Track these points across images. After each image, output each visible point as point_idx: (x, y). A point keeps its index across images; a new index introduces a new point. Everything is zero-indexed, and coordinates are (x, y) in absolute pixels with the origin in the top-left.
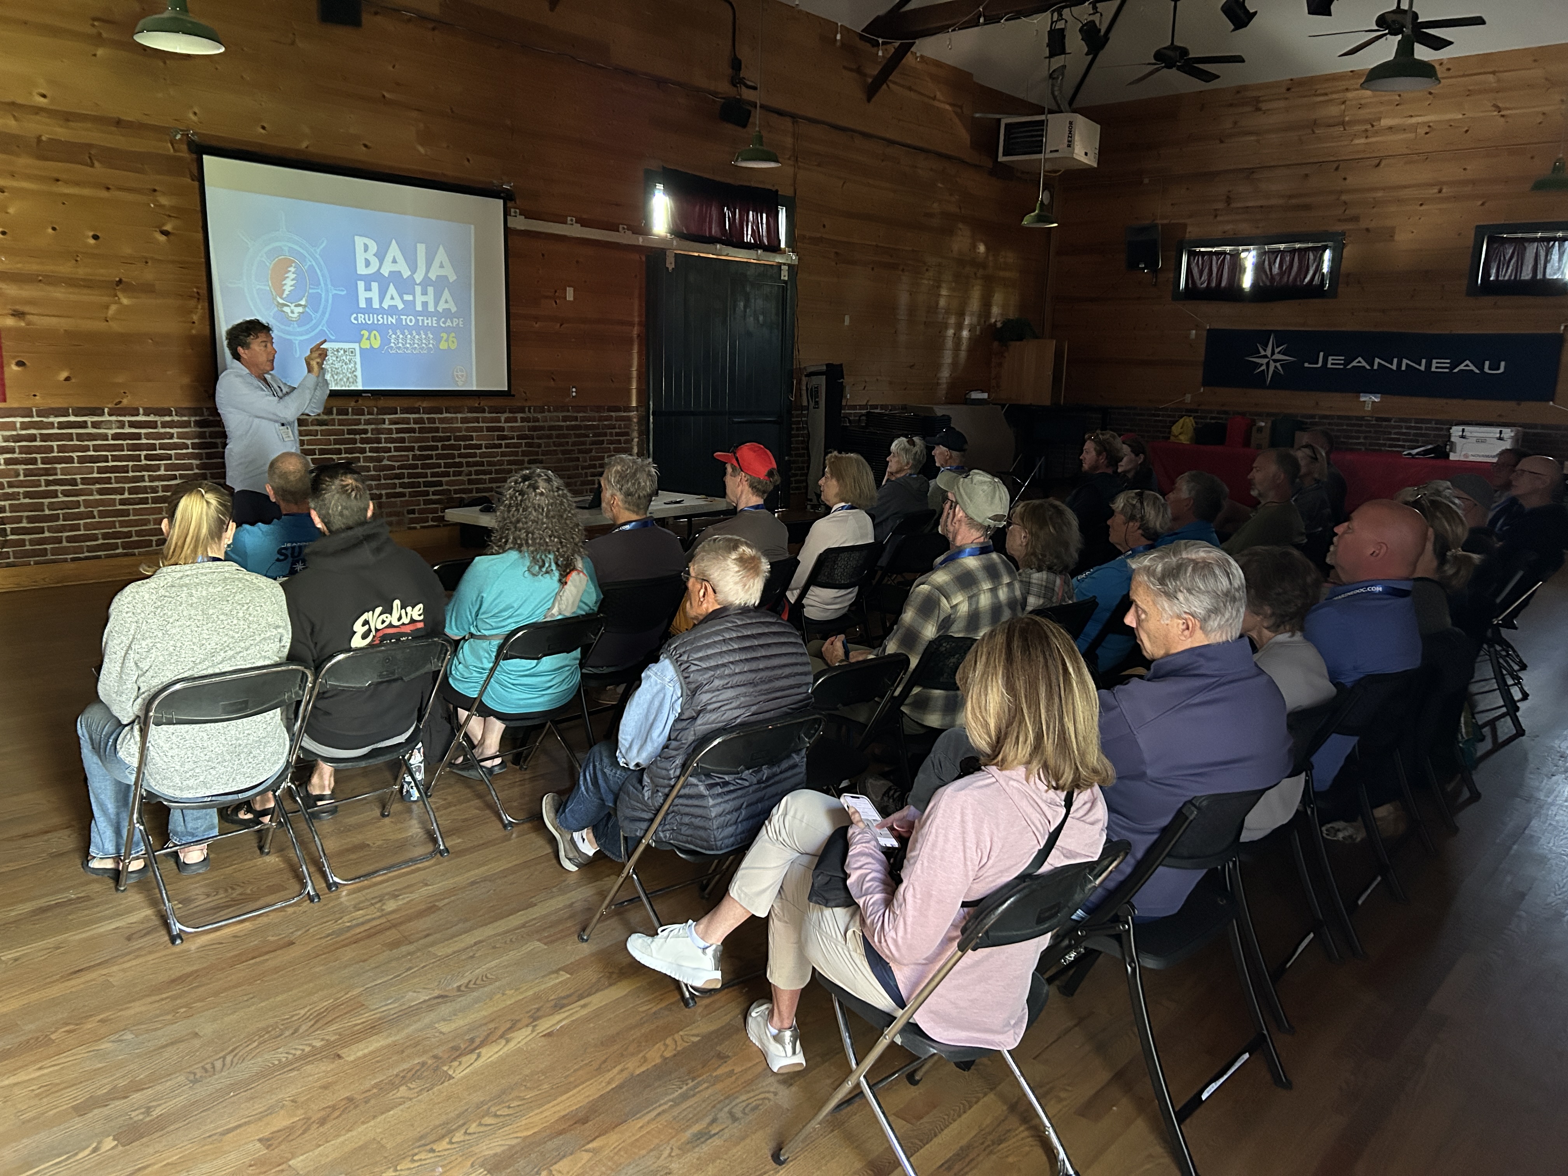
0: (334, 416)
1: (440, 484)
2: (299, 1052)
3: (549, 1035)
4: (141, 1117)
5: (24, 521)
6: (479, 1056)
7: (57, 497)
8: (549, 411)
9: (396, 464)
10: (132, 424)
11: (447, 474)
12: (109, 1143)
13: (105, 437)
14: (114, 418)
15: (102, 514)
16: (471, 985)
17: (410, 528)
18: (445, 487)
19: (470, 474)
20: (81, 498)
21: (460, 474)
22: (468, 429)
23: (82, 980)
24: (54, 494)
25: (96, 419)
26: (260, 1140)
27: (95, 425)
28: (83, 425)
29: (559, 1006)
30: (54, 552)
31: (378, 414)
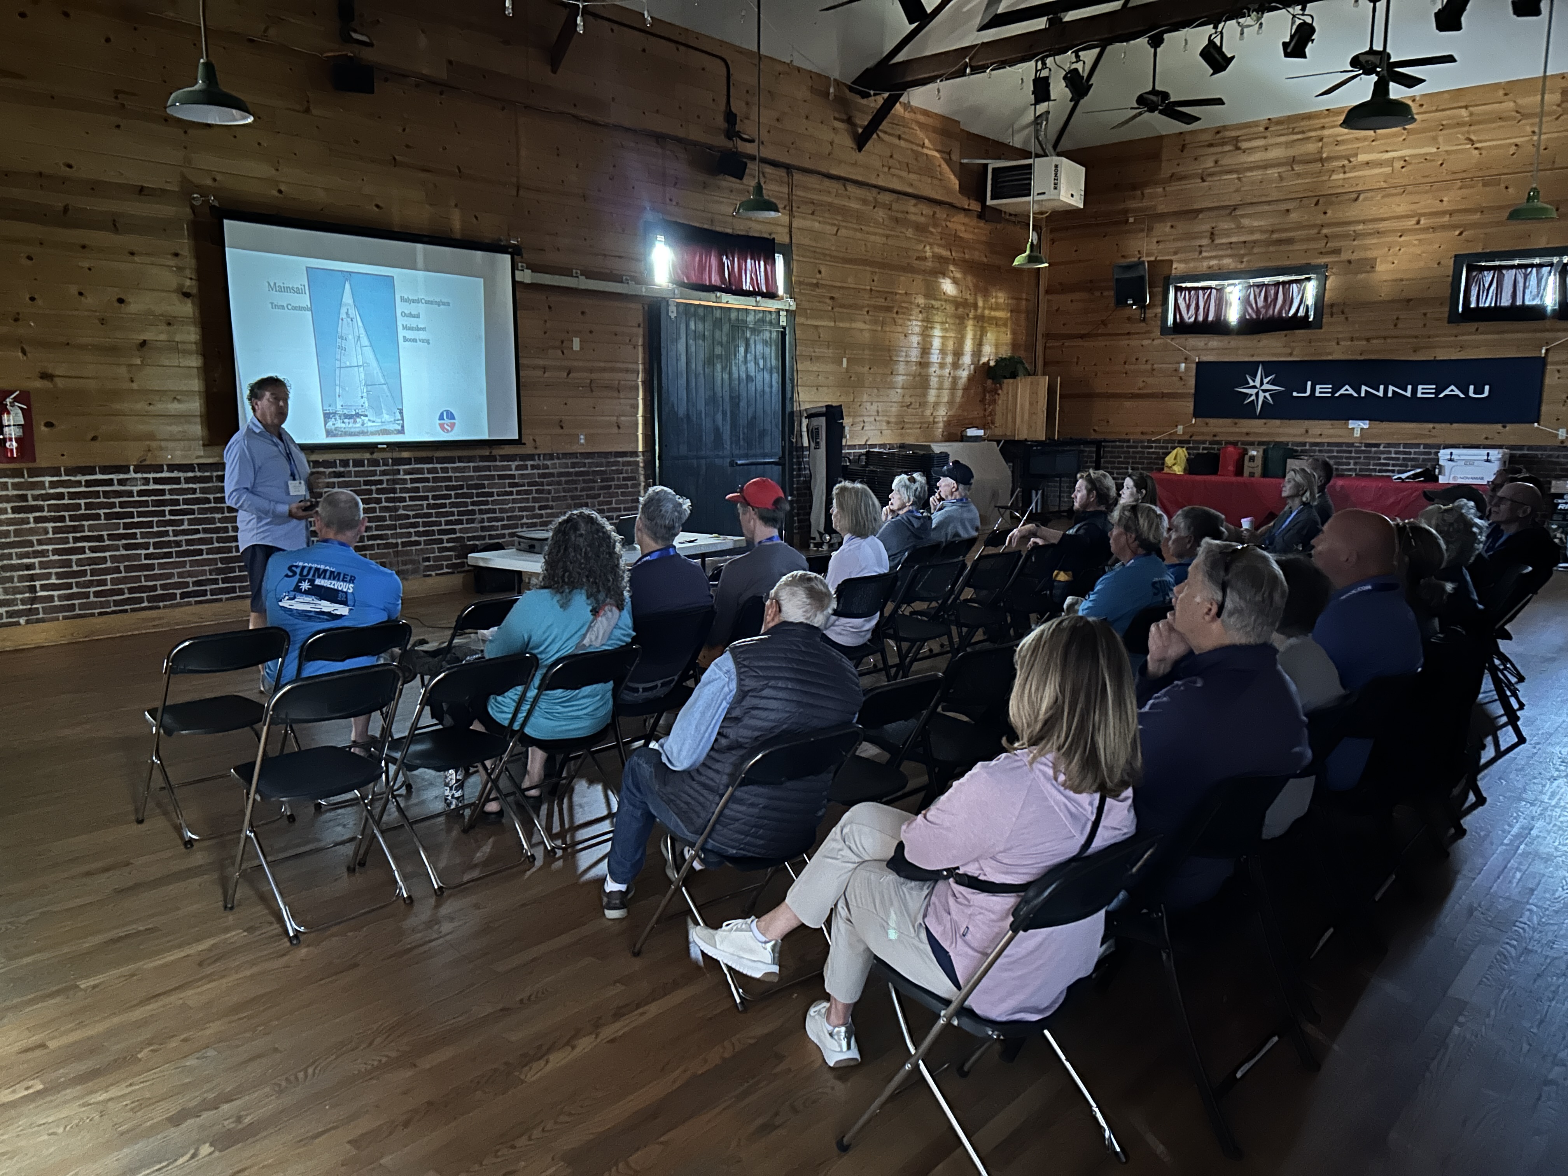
0: (351, 468)
1: (454, 531)
2: (376, 1063)
3: (613, 1041)
4: (233, 1125)
5: (54, 577)
6: (547, 1062)
7: (84, 553)
8: (558, 458)
9: (411, 513)
10: (156, 481)
11: (460, 522)
12: (206, 1149)
13: (130, 494)
14: (139, 475)
15: (128, 569)
16: (533, 998)
17: (425, 576)
18: (458, 535)
19: (482, 521)
20: (107, 554)
21: (472, 521)
22: (480, 478)
23: (160, 1003)
24: (82, 550)
25: (122, 476)
26: (349, 1142)
27: (121, 482)
28: (110, 482)
29: (618, 1015)
30: (82, 607)
31: (393, 465)
